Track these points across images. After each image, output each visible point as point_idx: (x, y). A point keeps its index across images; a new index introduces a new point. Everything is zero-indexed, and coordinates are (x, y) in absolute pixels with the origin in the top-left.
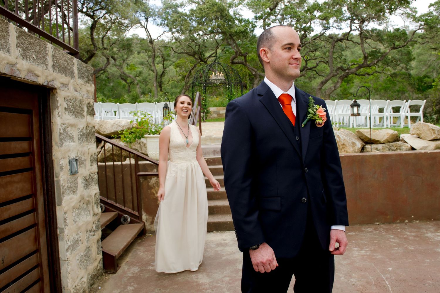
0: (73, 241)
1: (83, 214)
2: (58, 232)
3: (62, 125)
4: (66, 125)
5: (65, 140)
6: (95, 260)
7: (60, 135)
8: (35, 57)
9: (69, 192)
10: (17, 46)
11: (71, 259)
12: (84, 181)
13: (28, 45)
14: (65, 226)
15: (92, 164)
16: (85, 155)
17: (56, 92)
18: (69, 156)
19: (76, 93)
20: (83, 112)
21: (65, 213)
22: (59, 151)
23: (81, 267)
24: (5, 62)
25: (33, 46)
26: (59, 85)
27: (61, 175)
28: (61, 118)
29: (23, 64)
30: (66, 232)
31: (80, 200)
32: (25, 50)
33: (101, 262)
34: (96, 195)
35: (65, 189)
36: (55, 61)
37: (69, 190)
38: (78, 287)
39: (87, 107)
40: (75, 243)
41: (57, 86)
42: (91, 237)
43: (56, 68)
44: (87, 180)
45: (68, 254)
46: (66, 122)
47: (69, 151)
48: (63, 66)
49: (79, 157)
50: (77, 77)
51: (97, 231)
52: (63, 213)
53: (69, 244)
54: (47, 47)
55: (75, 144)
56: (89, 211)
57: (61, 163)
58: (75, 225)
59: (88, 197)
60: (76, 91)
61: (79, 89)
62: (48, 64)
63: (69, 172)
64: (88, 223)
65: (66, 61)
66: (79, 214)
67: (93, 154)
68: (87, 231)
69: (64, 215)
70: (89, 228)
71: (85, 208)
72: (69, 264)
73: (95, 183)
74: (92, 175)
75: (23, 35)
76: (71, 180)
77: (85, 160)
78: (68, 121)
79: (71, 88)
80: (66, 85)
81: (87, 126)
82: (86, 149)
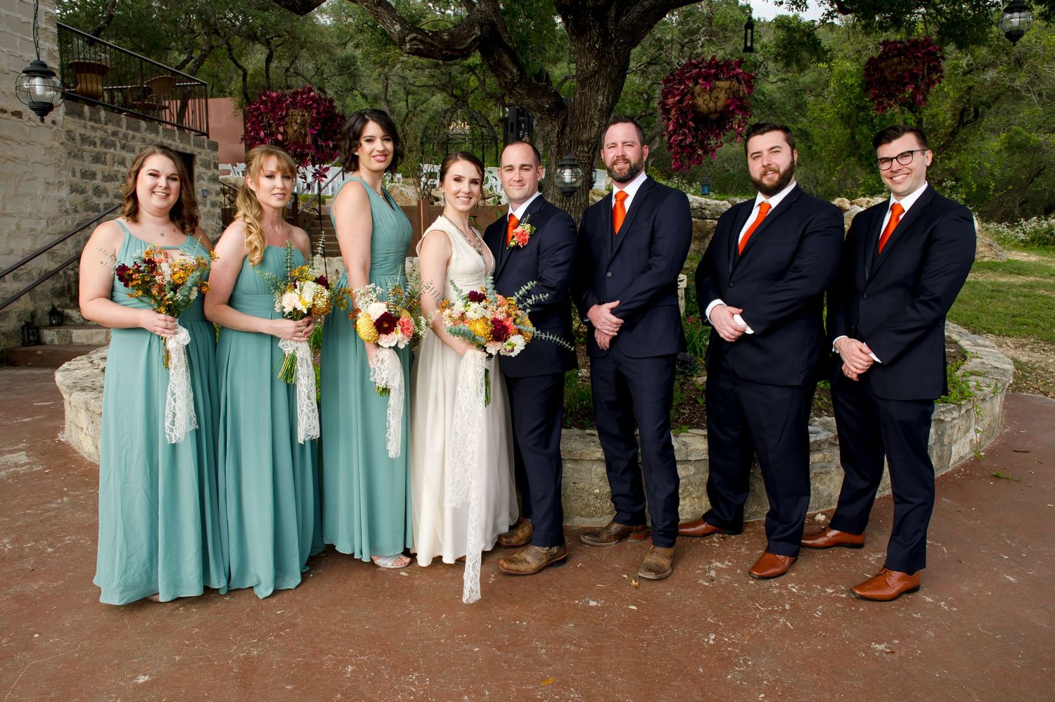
3: (199, 173)
5: (200, 180)
7: (197, 177)
18: (202, 188)
28: (198, 169)
48: (198, 144)
49: (208, 190)
50: (207, 148)
55: (206, 183)
60: (207, 156)
61: (208, 154)
63: (202, 196)
76: (203, 200)
78: (202, 171)
79: (203, 154)
80: (200, 153)
81: (214, 175)
82: (212, 187)
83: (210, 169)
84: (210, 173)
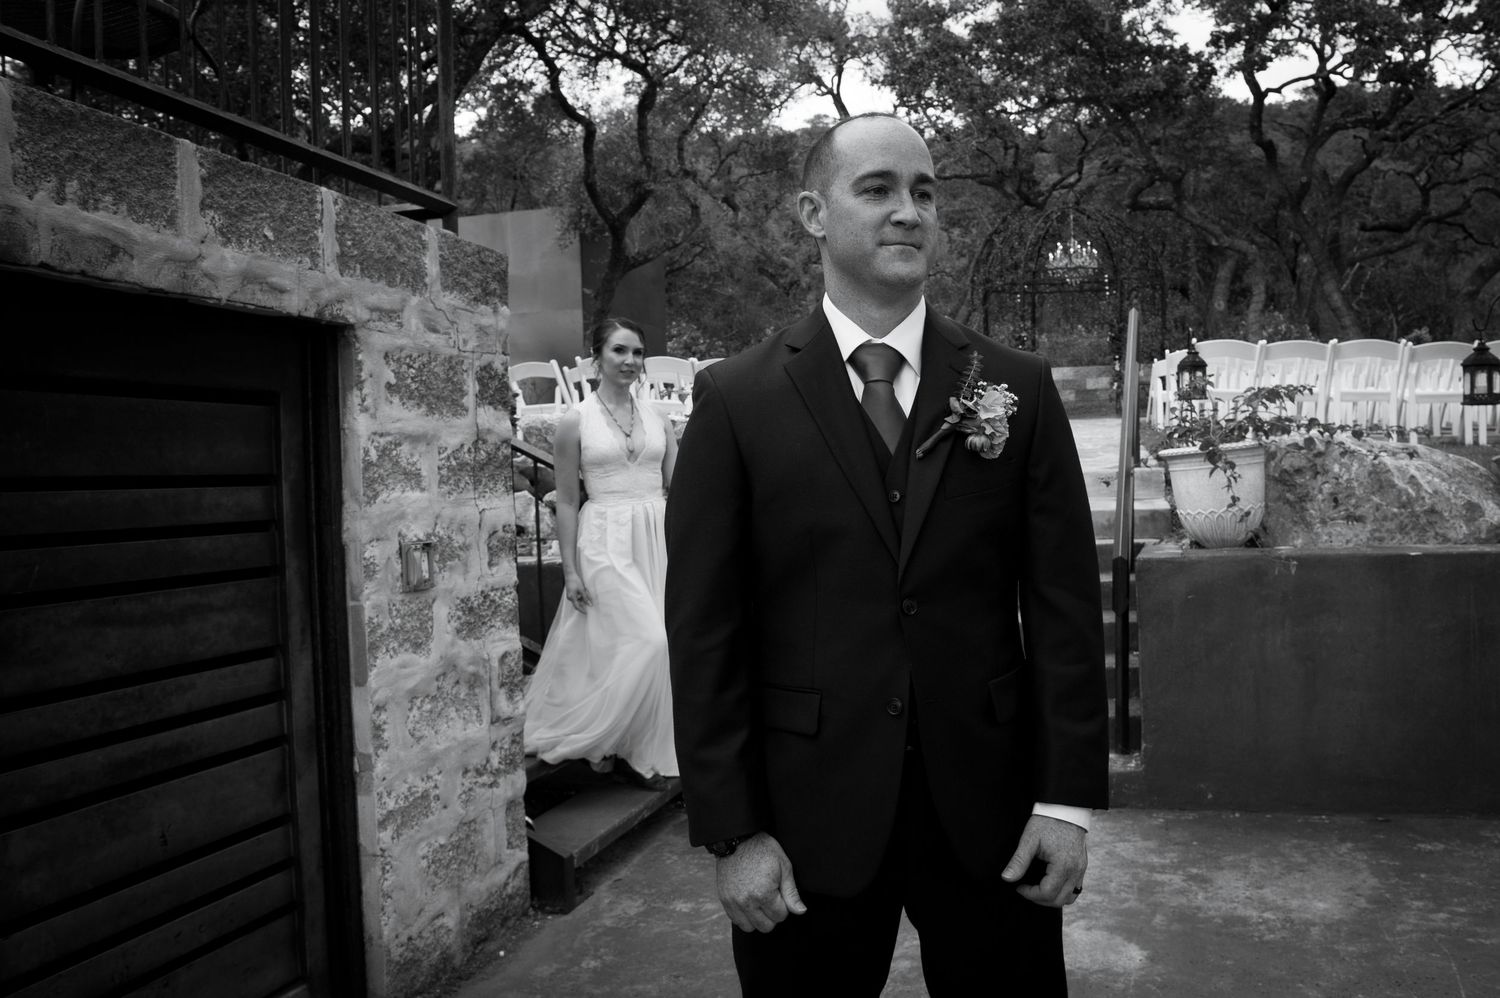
0: (406, 797)
1: (453, 714)
2: (357, 768)
3: (377, 438)
4: (389, 438)
5: (387, 486)
6: (496, 865)
7: (366, 469)
8: (270, 234)
9: (396, 645)
10: (204, 206)
11: (396, 851)
12: (460, 613)
13: (245, 198)
14: (377, 748)
15: (495, 560)
16: (467, 532)
17: (355, 336)
18: (400, 535)
19: (432, 337)
20: (462, 396)
21: (379, 708)
22: (363, 518)
23: (438, 881)
24: (161, 255)
25: (264, 202)
26: (365, 315)
27: (366, 592)
28: (374, 416)
29: (223, 258)
30: (380, 767)
31: (439, 671)
32: (236, 216)
33: (524, 872)
34: (508, 660)
35: (382, 635)
36: (349, 243)
37: (396, 638)
38: (420, 944)
39: (480, 380)
40: (414, 805)
41: (355, 317)
42: (478, 790)
43: (352, 264)
44: (471, 609)
45: (385, 836)
46: (392, 427)
47: (402, 516)
48: (377, 256)
49: (441, 539)
50: (437, 287)
51: (506, 772)
52: (371, 708)
53: (391, 805)
54: (319, 199)
55: (425, 495)
56: (477, 708)
57: (367, 555)
58: (417, 749)
59: (473, 662)
60: (435, 331)
61: (447, 324)
62: (320, 252)
63: (399, 584)
64: (468, 746)
65: (393, 239)
66: (433, 718)
67: (500, 528)
68: (466, 771)
69: (375, 717)
70: (476, 760)
71: (462, 696)
72: (388, 867)
73: (504, 621)
74: (492, 594)
75: (228, 171)
76: (404, 610)
77: (465, 547)
78: (398, 425)
79: (413, 321)
80: (391, 314)
81: (479, 438)
82: (469, 511)
83: (458, 409)
84: (455, 433)
